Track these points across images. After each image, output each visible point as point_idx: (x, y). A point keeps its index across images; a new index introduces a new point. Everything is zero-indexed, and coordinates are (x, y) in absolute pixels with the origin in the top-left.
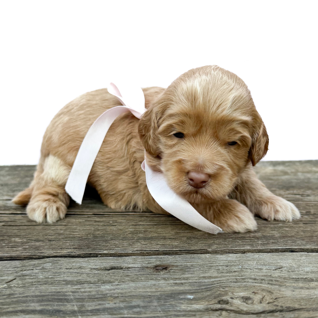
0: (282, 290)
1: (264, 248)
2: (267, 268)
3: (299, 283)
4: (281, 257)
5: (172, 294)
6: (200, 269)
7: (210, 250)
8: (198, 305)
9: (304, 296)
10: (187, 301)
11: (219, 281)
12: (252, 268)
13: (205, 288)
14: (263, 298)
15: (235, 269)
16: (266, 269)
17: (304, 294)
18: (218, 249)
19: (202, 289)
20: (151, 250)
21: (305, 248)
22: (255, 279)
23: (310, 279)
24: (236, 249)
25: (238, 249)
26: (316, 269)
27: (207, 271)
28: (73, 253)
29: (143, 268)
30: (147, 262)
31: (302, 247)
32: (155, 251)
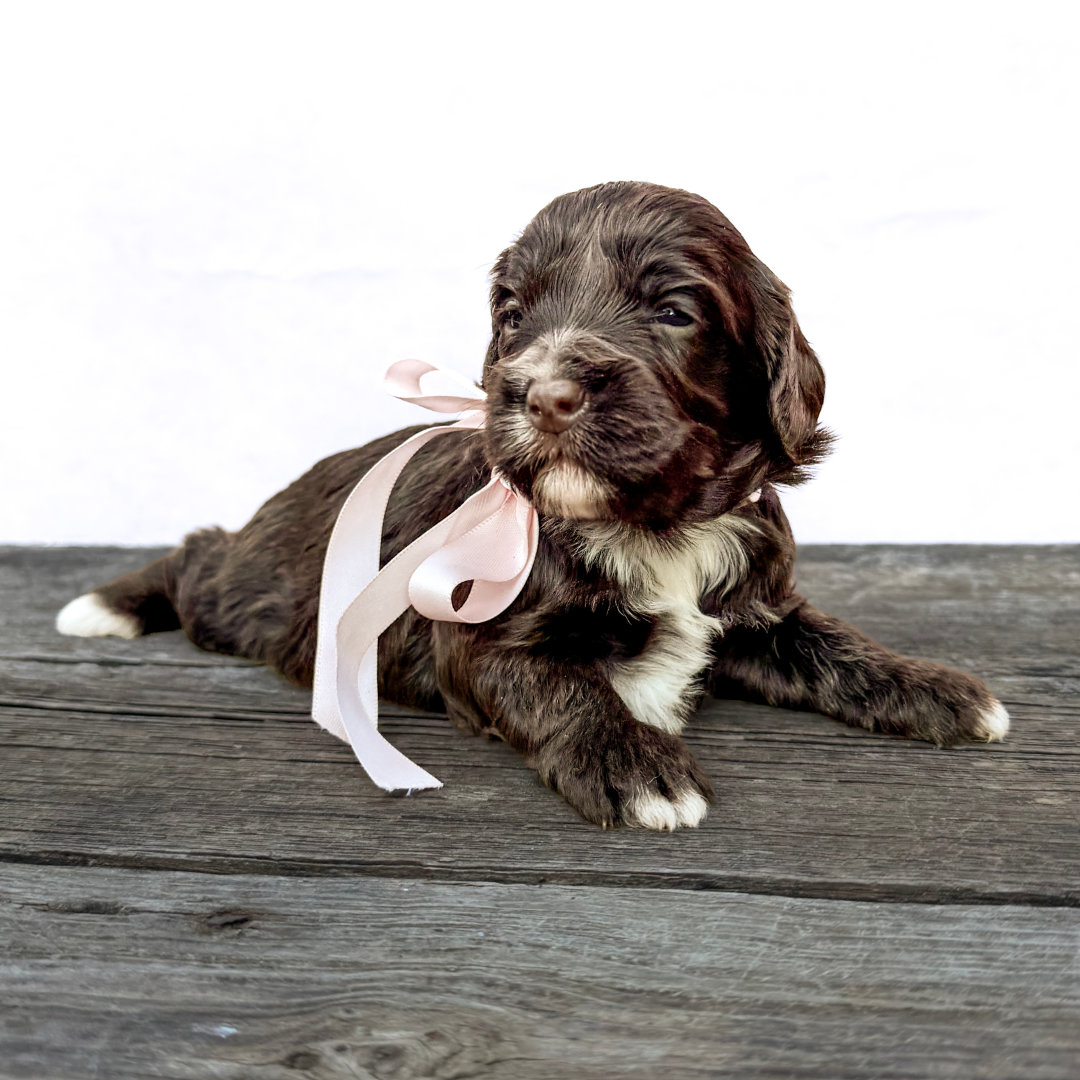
0: (539, 1034)
1: (611, 869)
2: (567, 944)
3: (623, 1009)
4: (645, 905)
5: (178, 1014)
6: (347, 932)
7: (432, 864)
8: (225, 1064)
9: (599, 1060)
10: (205, 1046)
11: (371, 980)
12: (515, 942)
13: (301, 1005)
14: (453, 1054)
15: (458, 940)
16: (559, 949)
17: (604, 1055)
18: (460, 864)
19: (289, 1006)
20: (248, 853)
21: (751, 876)
22: (491, 984)
23: (679, 996)
24: (518, 866)
25: (525, 866)
26: (729, 958)
27: (361, 943)
28: (20, 847)
29: (170, 917)
30: (199, 896)
31: (742, 874)
32: (258, 858)
